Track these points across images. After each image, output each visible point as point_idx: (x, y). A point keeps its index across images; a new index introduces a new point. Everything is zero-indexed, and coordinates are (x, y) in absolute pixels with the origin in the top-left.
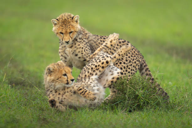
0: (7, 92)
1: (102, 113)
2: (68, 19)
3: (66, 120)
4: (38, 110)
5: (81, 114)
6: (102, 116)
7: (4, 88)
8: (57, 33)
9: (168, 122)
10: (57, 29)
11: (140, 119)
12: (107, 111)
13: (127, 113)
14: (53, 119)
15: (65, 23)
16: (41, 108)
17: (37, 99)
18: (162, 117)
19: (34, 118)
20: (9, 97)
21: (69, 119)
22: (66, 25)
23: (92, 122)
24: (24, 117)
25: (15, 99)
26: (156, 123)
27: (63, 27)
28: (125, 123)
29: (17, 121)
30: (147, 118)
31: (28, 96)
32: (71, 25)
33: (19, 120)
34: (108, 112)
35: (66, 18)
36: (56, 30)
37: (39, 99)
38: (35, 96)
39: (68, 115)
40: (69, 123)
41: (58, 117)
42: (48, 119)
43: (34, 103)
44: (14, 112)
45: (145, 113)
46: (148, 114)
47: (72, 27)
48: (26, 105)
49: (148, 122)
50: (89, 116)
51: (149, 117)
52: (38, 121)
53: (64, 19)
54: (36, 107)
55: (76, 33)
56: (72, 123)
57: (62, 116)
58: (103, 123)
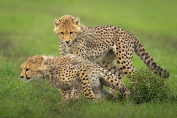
0: (20, 84)
1: (111, 104)
2: (69, 20)
3: (76, 111)
4: (50, 102)
5: (91, 105)
6: (111, 107)
7: (18, 81)
8: (58, 34)
9: (174, 113)
10: (59, 29)
11: (147, 110)
12: (116, 102)
13: (135, 104)
14: (64, 110)
15: (66, 23)
16: (53, 100)
17: (49, 90)
18: (168, 108)
19: (46, 110)
20: (22, 89)
21: (80, 110)
22: (66, 25)
23: (101, 113)
24: (36, 108)
25: (28, 91)
26: (162, 114)
27: (64, 28)
28: (133, 113)
29: (30, 112)
30: (153, 109)
31: (40, 88)
32: (72, 26)
33: (32, 111)
34: (117, 104)
35: (67, 19)
36: (57, 31)
37: (50, 91)
38: (47, 88)
39: (78, 107)
40: (80, 114)
41: (69, 108)
42: (60, 110)
43: (46, 95)
44: (27, 103)
45: (152, 104)
46: (155, 106)
47: (73, 28)
48: (38, 97)
49: (155, 113)
50: (99, 108)
51: (155, 108)
52: (50, 112)
53: (65, 20)
54: (48, 98)
55: (76, 34)
56: (83, 114)
57: (73, 107)
58: (112, 114)
